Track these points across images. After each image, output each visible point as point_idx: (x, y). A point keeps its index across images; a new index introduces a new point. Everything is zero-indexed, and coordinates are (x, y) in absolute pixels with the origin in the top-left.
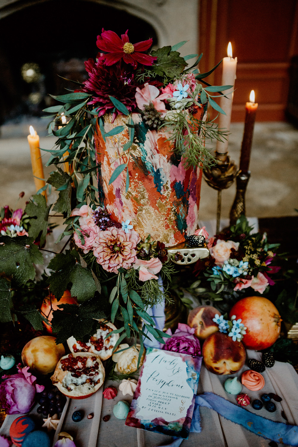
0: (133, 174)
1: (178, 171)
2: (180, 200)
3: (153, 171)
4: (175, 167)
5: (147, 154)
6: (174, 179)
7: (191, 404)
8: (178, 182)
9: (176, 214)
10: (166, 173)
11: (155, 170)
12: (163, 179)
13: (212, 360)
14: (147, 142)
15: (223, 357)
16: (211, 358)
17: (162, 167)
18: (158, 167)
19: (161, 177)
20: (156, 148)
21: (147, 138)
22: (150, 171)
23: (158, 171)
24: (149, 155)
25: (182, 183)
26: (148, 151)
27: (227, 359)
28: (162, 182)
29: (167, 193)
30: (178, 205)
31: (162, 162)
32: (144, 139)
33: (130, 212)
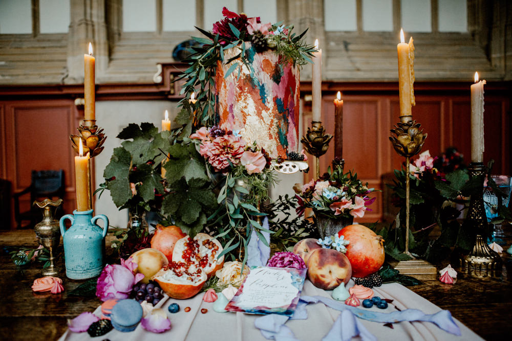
0: (243, 89)
1: (279, 88)
2: (281, 115)
3: (259, 85)
4: (276, 84)
5: (254, 72)
6: (276, 95)
7: (296, 296)
8: (279, 98)
9: (278, 127)
10: (269, 88)
11: (261, 85)
12: (267, 93)
13: (317, 267)
14: (255, 62)
15: (328, 262)
16: (316, 265)
17: (266, 82)
18: (263, 82)
19: (265, 91)
20: (261, 67)
21: (254, 59)
22: (257, 85)
23: (263, 85)
24: (256, 72)
25: (282, 100)
26: (256, 69)
27: (333, 264)
28: (266, 95)
29: (271, 105)
30: (279, 119)
31: (266, 79)
32: (253, 60)
33: (240, 122)
